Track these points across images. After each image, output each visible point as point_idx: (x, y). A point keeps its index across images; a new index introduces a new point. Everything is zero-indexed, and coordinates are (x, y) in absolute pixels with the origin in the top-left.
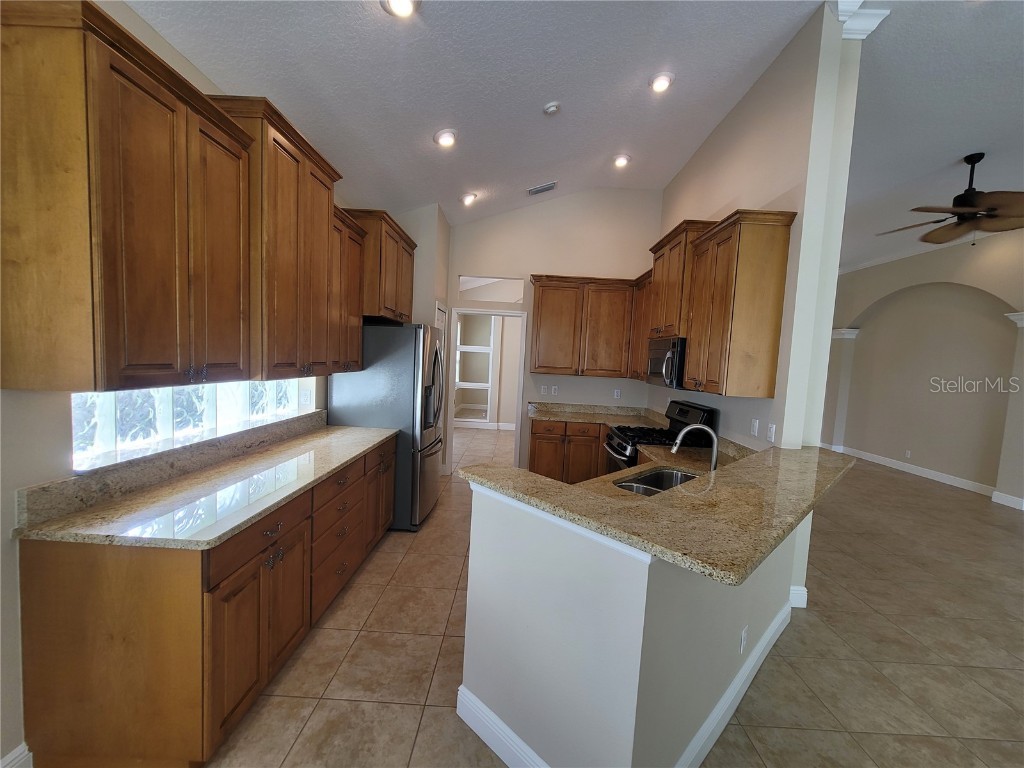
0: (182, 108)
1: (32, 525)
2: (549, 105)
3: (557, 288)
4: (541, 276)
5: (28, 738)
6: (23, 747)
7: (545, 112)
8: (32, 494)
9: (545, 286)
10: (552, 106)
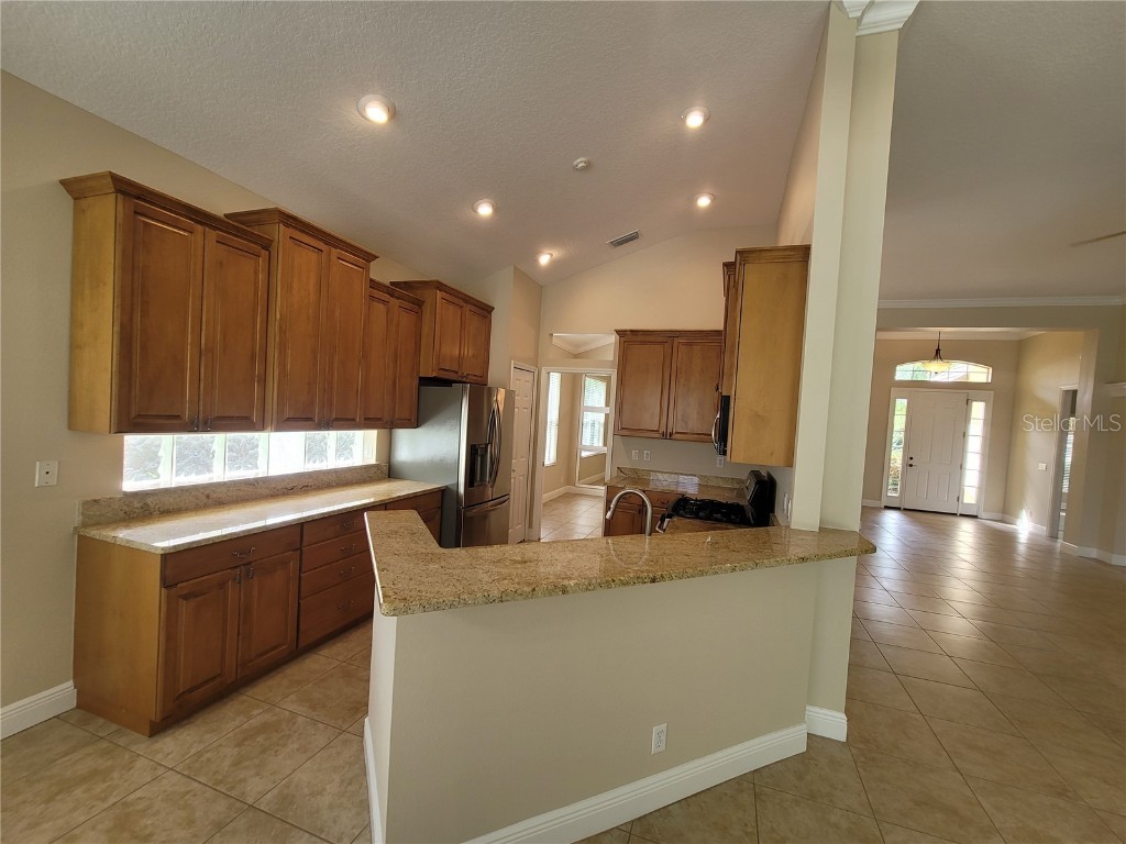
0: (200, 228)
1: (85, 525)
2: (575, 163)
3: (644, 343)
4: (625, 331)
5: (75, 677)
6: (71, 683)
7: (575, 168)
8: (85, 504)
9: (630, 340)
10: (580, 162)
